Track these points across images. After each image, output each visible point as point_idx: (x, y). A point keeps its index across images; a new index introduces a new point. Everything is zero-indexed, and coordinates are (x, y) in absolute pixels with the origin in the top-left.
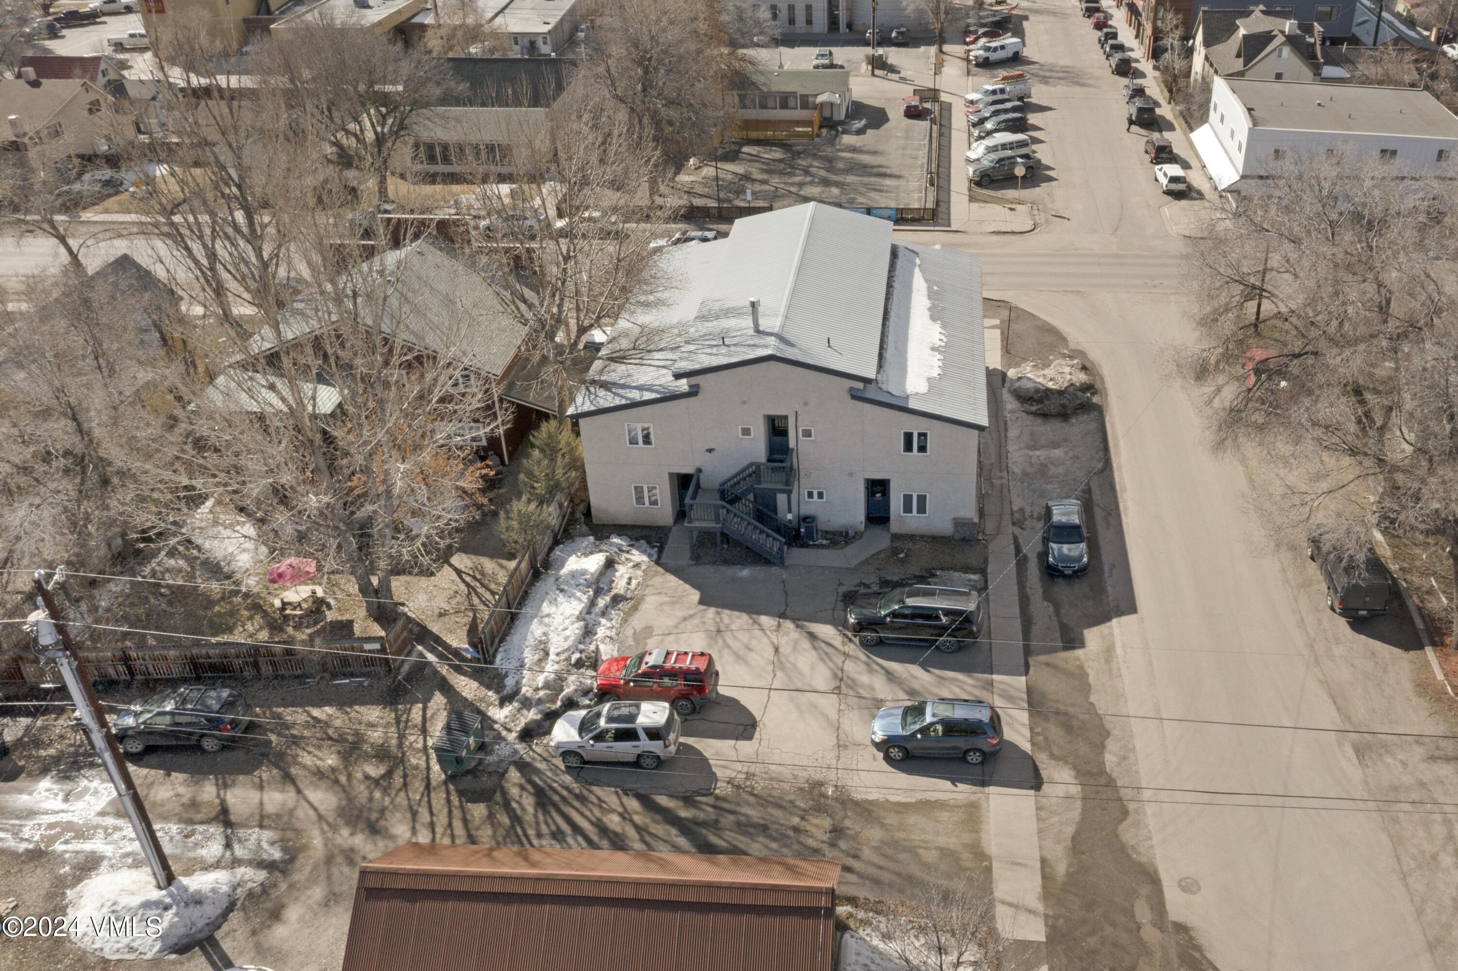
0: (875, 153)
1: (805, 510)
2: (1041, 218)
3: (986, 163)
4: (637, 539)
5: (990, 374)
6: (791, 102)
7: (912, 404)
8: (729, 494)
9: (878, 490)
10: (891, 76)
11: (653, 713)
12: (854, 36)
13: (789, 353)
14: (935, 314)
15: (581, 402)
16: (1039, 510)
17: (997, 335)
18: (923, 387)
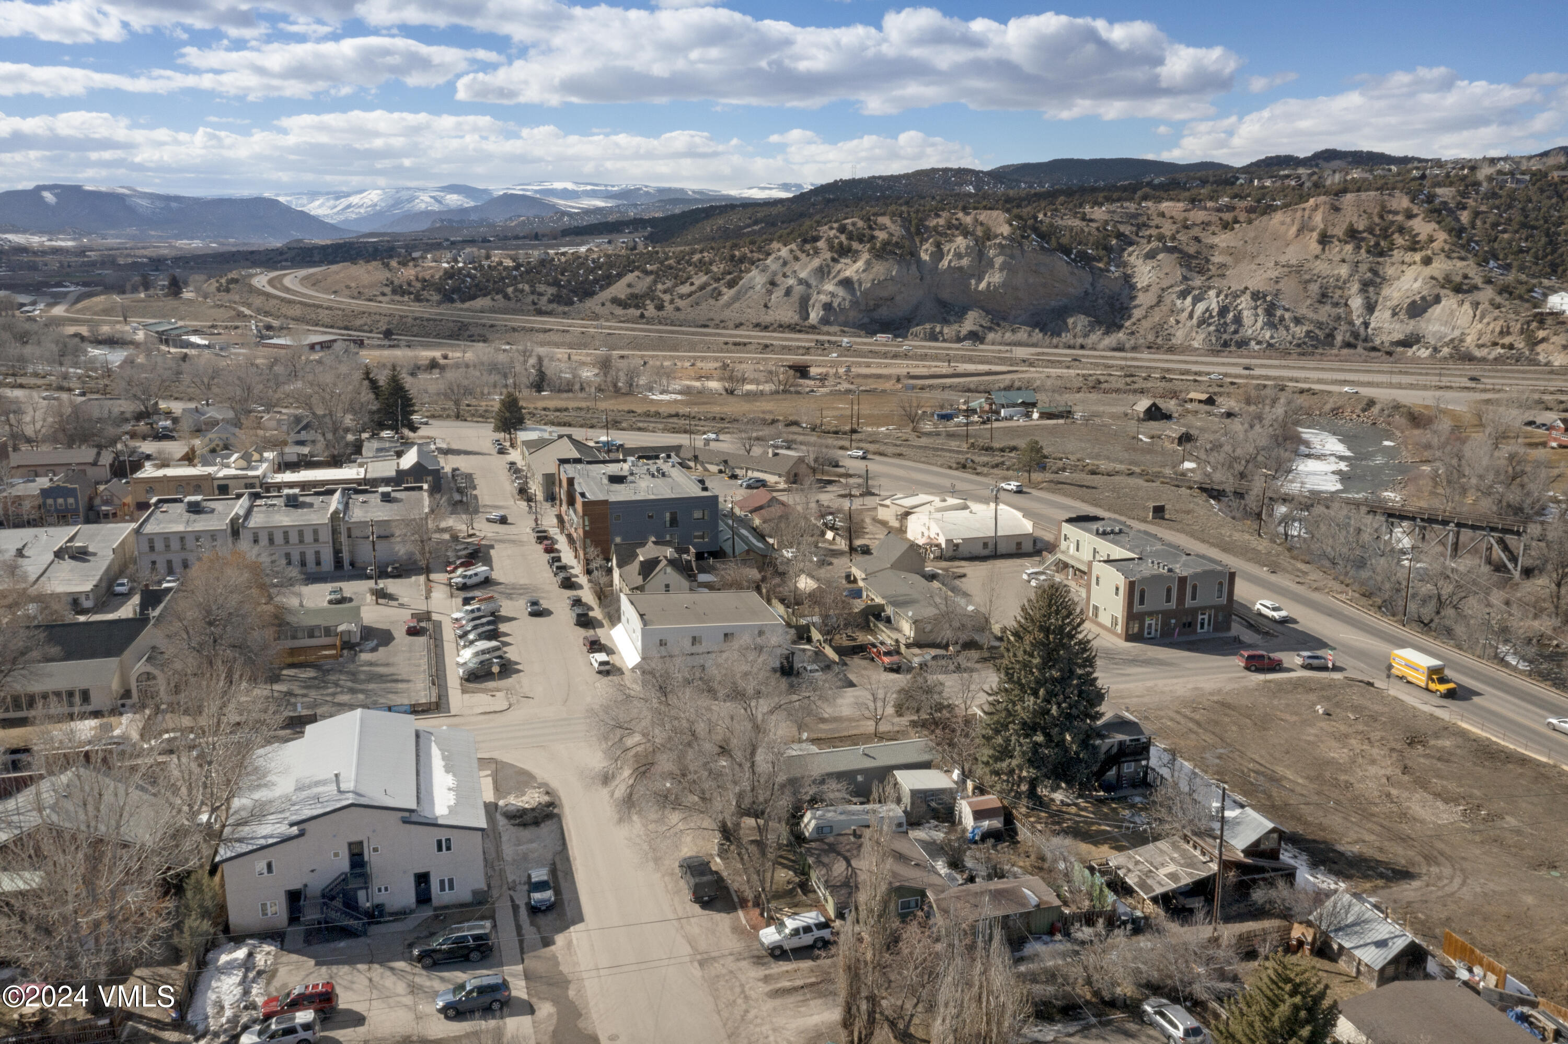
0: (387, 665)
1: (377, 901)
2: (513, 700)
3: (472, 665)
4: (265, 939)
5: (487, 805)
6: (317, 633)
7: (440, 822)
8: (328, 895)
9: (422, 879)
10: (392, 603)
11: (304, 1016)
12: (357, 572)
13: (362, 801)
14: (448, 769)
15: (224, 853)
16: (524, 879)
17: (490, 780)
18: (446, 812)
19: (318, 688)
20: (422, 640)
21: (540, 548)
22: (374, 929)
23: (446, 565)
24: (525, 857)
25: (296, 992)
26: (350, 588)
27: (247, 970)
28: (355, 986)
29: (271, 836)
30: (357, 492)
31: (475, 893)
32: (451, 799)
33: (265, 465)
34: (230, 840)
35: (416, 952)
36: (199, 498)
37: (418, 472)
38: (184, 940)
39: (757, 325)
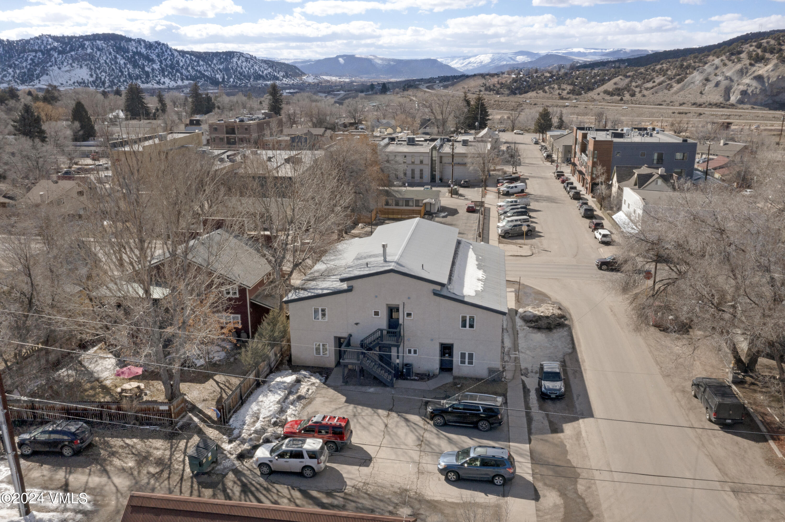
1: (406, 359)
2: (535, 251)
3: (508, 227)
4: (315, 373)
6: (411, 203)
8: (367, 345)
9: (447, 349)
10: (462, 198)
11: (313, 444)
13: (400, 269)
14: (480, 267)
15: (291, 296)
16: (536, 367)
17: (513, 294)
18: (473, 294)
20: (476, 215)
21: (559, 182)
23: (496, 183)
25: (316, 420)
26: (437, 189)
29: (327, 289)
30: (449, 141)
31: (491, 371)
32: (479, 286)
39: (694, 104)
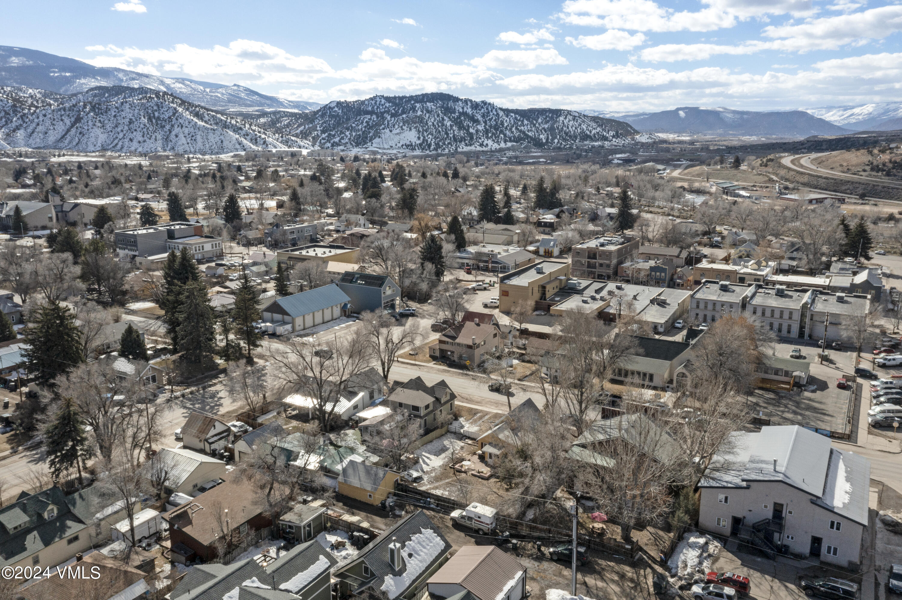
0: (820, 403)
1: (785, 542)
3: (878, 417)
4: (716, 538)
5: (870, 511)
6: (780, 373)
7: (836, 510)
8: (757, 528)
9: (816, 541)
10: (831, 365)
11: (729, 591)
12: (813, 342)
13: (787, 481)
14: (848, 479)
15: (703, 483)
16: (888, 568)
17: (876, 495)
18: (841, 505)
19: (774, 405)
20: (847, 393)
22: (781, 559)
23: (873, 349)
24: (891, 553)
25: (727, 575)
26: (805, 350)
27: (703, 551)
28: (762, 587)
29: (730, 483)
30: (822, 293)
31: (850, 563)
32: (846, 499)
33: (768, 269)
34: (708, 477)
35: (803, 583)
36: (727, 283)
37: (866, 286)
38: (674, 522)
